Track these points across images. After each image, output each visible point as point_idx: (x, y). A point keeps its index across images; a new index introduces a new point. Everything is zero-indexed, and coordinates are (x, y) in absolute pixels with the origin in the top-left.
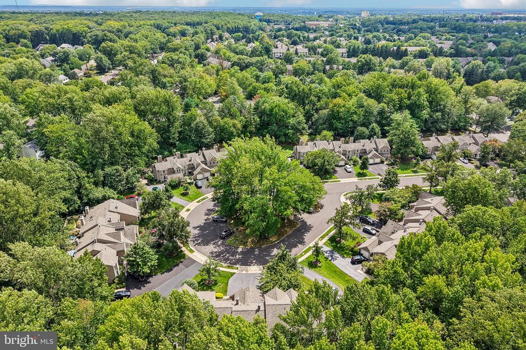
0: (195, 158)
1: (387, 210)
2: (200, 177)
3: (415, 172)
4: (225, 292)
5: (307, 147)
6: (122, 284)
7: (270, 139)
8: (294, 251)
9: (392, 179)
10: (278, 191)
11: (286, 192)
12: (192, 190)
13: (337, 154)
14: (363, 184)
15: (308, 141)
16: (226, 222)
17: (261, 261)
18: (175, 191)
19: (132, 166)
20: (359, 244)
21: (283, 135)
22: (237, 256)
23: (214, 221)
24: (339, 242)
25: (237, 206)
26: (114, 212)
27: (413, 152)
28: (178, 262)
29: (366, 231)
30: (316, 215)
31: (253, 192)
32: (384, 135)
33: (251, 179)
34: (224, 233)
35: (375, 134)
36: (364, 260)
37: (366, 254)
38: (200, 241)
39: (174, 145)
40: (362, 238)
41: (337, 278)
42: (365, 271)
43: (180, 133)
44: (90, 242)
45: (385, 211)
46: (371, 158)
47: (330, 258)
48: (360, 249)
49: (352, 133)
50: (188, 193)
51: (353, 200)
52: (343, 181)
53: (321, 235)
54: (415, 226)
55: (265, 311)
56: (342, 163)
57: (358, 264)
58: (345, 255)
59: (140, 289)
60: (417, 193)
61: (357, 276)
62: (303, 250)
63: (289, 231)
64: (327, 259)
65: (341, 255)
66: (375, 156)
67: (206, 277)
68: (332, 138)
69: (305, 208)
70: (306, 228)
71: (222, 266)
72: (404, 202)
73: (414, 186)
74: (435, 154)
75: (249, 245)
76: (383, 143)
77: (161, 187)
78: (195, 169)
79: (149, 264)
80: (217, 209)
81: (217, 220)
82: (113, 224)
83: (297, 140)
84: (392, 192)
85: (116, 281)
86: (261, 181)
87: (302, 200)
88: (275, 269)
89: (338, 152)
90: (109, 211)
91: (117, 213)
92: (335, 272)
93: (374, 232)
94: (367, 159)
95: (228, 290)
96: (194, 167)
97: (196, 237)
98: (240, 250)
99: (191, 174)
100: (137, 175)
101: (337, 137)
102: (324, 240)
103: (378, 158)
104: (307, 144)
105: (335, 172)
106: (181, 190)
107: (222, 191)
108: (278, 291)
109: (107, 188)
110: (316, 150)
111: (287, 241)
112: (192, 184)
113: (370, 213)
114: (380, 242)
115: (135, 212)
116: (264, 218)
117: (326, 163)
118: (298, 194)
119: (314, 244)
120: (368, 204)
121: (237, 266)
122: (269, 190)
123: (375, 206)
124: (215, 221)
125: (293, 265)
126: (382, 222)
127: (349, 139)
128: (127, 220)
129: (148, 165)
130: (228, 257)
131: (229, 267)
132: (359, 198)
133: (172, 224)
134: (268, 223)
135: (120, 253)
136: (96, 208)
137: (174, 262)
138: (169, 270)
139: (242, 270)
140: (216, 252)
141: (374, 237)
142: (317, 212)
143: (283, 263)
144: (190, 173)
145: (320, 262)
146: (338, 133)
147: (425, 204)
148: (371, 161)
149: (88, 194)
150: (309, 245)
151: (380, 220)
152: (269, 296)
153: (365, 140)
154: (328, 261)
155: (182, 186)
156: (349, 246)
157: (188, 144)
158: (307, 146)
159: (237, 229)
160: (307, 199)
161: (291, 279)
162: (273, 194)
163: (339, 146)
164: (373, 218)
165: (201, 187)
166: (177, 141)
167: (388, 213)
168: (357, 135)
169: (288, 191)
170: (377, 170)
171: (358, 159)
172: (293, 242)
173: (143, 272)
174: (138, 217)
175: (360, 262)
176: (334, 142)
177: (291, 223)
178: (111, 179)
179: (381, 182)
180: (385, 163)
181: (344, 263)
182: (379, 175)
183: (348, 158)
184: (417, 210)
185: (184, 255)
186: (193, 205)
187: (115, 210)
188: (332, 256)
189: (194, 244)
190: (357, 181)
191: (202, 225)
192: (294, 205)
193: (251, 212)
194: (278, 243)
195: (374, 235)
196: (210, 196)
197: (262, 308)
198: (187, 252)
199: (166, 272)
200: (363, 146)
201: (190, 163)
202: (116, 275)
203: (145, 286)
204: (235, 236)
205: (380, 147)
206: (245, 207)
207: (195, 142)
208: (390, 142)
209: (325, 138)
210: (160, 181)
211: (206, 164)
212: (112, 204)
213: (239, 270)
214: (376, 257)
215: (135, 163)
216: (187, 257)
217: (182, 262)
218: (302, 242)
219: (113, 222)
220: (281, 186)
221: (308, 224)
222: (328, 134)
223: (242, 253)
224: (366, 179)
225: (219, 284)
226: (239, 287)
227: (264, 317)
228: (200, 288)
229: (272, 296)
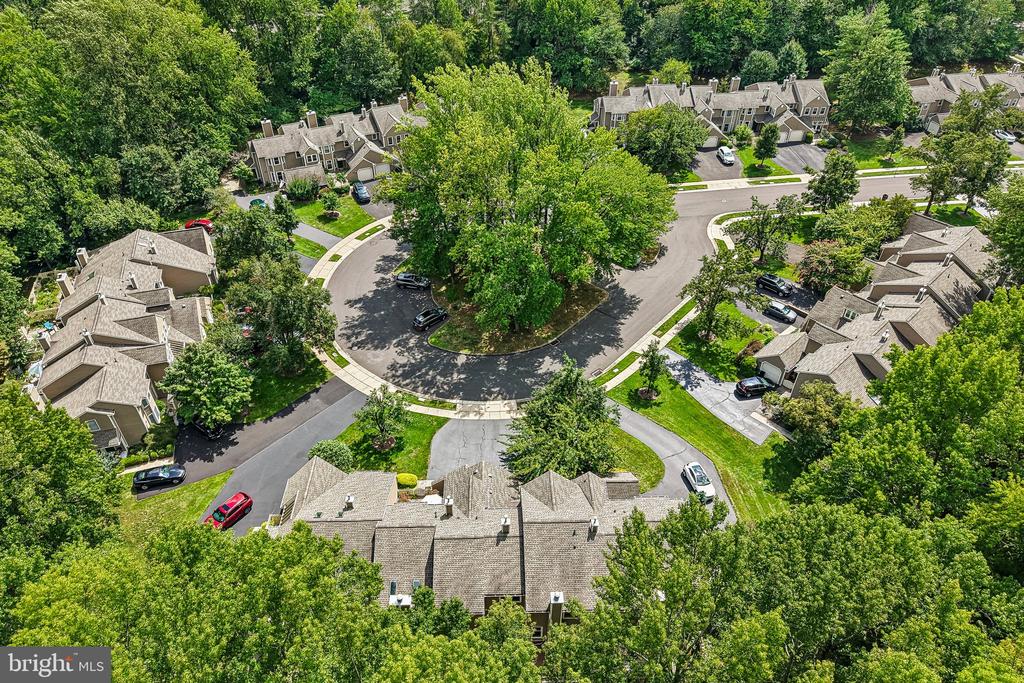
0: (352, 126)
1: (828, 261)
2: (364, 174)
3: (887, 164)
4: (422, 470)
5: (626, 101)
6: (165, 448)
7: (539, 70)
8: (594, 362)
9: (843, 181)
10: (558, 213)
11: (579, 217)
12: (346, 207)
13: (702, 117)
14: (770, 193)
15: (630, 85)
16: (427, 288)
17: (514, 389)
18: (305, 209)
19: (195, 146)
20: (755, 347)
21: (570, 70)
22: (455, 376)
23: (399, 286)
24: (705, 341)
25: (452, 253)
26: (148, 264)
27: (886, 114)
28: (308, 390)
29: (772, 313)
30: (648, 272)
31: (491, 218)
32: (815, 72)
33: (487, 181)
34: (421, 319)
35: (793, 69)
36: (769, 389)
37: (773, 373)
38: (362, 337)
39: (302, 95)
40: (761, 331)
41: (700, 433)
42: (771, 415)
43: (316, 63)
44: (76, 341)
45: (821, 263)
46: (784, 129)
47: (683, 383)
48: (759, 361)
49: (736, 68)
50: (337, 215)
51: (742, 235)
52: (713, 186)
53: (660, 324)
54: (903, 303)
55: (522, 537)
56: (712, 142)
57: (753, 397)
58: (721, 375)
59: (210, 459)
60: (902, 218)
61: (750, 428)
62: (617, 362)
63: (583, 313)
64: (677, 383)
65: (710, 375)
66: (792, 125)
67: (375, 431)
68: (689, 78)
69: (626, 256)
70: (624, 304)
71: (416, 401)
72: (871, 240)
73: (898, 201)
74: (936, 120)
75: (486, 349)
76: (812, 90)
77: (269, 199)
78: (353, 155)
79: (229, 400)
80: (406, 256)
81: (405, 286)
82: (140, 295)
83: (602, 84)
84: (840, 214)
85: (149, 440)
86: (513, 185)
87: (618, 237)
88: (548, 417)
89: (703, 113)
90: (133, 261)
91: (154, 264)
92: (696, 417)
93: (791, 315)
94: (773, 131)
95: (431, 464)
96: (350, 149)
97: (355, 326)
98: (461, 360)
99: (342, 166)
100: (210, 169)
101: (700, 75)
102: (669, 336)
103: (797, 129)
104: (627, 94)
105: (695, 163)
106: (318, 207)
107: (414, 211)
108: (556, 479)
109: (131, 202)
110: (650, 106)
111: (576, 338)
112: (347, 192)
113: (781, 266)
114: (813, 346)
115: (202, 262)
116: (522, 284)
117: (676, 140)
118: (611, 222)
119: (646, 349)
120: (780, 246)
121: (454, 401)
122: (535, 212)
123: (795, 251)
124: (401, 286)
125: (594, 407)
126: (812, 292)
127: (730, 80)
128: (182, 283)
129: (239, 144)
130: (434, 377)
131: (433, 404)
132: (756, 231)
133: (283, 299)
134: (530, 296)
135: (154, 372)
136: (103, 251)
137: (296, 391)
138: (285, 412)
139: (467, 413)
140: (404, 365)
141: (792, 328)
142: (651, 265)
143: (569, 404)
144: (340, 164)
145: (659, 393)
146: (702, 67)
147: (928, 246)
148: (783, 137)
149: (83, 217)
150: (632, 349)
151: (806, 285)
152: (531, 492)
153: (770, 84)
154: (678, 389)
155: (320, 197)
156: (729, 350)
157: (335, 92)
158: (627, 98)
159: (455, 308)
160: (631, 234)
161: (588, 444)
162: (543, 221)
163: (705, 97)
164: (788, 279)
165: (366, 201)
166: (311, 83)
167: (831, 268)
168: (749, 72)
169: (585, 215)
170: (794, 159)
171: (750, 131)
172: (593, 340)
173: (215, 421)
174: (212, 275)
175: (757, 392)
176: (693, 88)
177: (587, 293)
178: (143, 178)
179: (809, 188)
180: (815, 141)
181: (718, 396)
182: (807, 170)
183: (726, 129)
184: (905, 261)
185: (324, 371)
186: (347, 246)
187: (148, 258)
188: (687, 377)
189: (350, 345)
190: (748, 186)
191: (370, 295)
192: (597, 251)
193: (488, 270)
194: (553, 343)
195: (790, 322)
196: (387, 222)
197: (514, 531)
198: (330, 366)
199: (276, 415)
200: (765, 98)
201: (340, 139)
202: (148, 425)
203: (221, 454)
204: (450, 326)
205: (805, 101)
206: (470, 257)
207: (354, 87)
208: (832, 89)
209: (670, 78)
210: (268, 185)
211: (379, 143)
212: (141, 241)
213: (457, 412)
214: (809, 388)
215: (204, 138)
216: (329, 377)
217: (317, 390)
218: (614, 340)
219: (141, 288)
220: (565, 202)
221: (628, 293)
222: (679, 67)
223: (466, 367)
224: (768, 182)
225: (408, 448)
226: (457, 455)
227: (519, 553)
228: (361, 458)
229: (539, 493)
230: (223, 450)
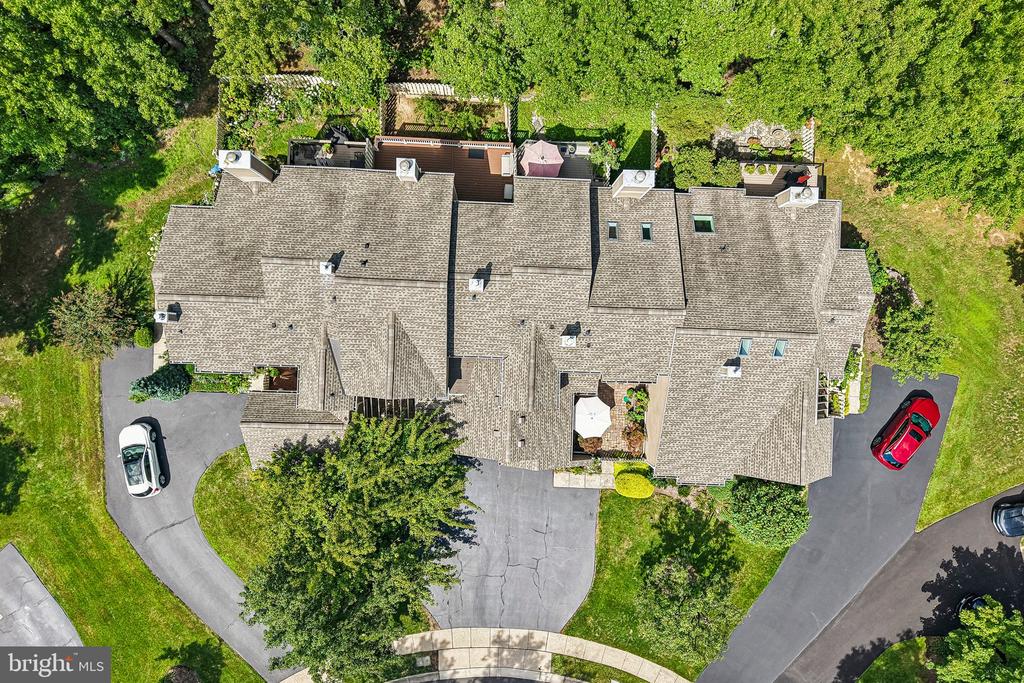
225: (634, 561)
226: (550, 538)
227: (458, 252)
228: (712, 543)
229: (415, 366)
230: (944, 574)
